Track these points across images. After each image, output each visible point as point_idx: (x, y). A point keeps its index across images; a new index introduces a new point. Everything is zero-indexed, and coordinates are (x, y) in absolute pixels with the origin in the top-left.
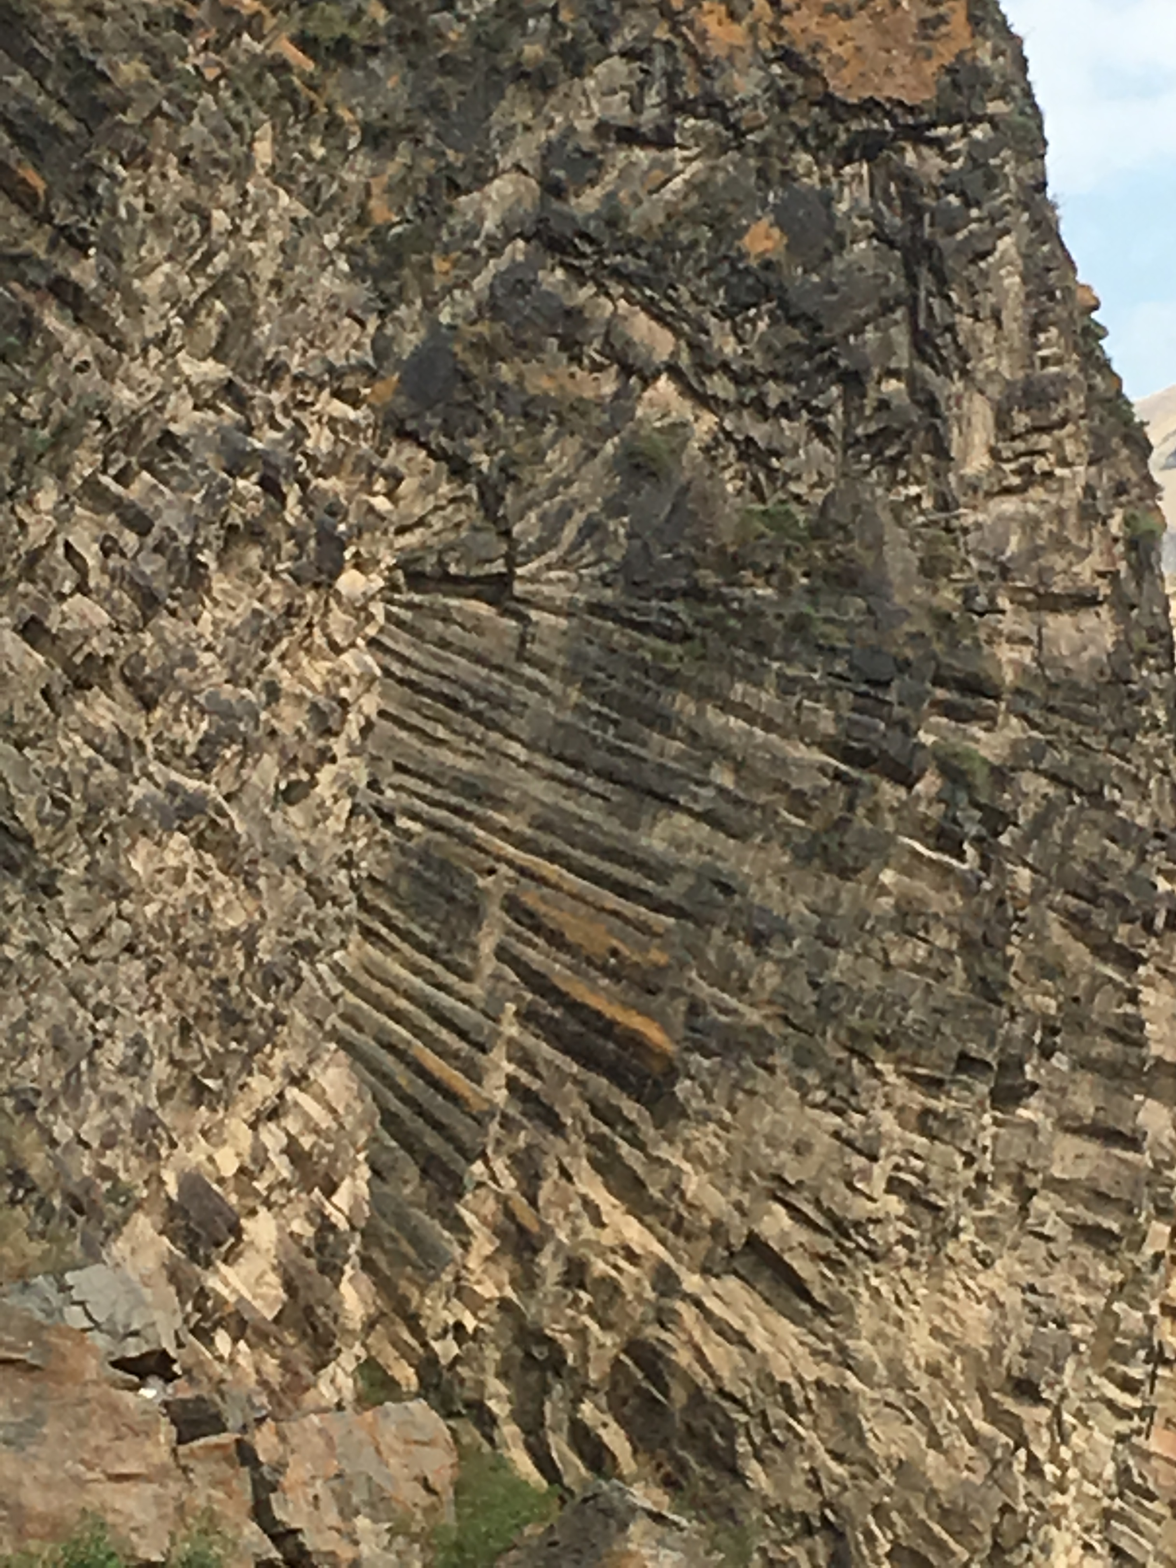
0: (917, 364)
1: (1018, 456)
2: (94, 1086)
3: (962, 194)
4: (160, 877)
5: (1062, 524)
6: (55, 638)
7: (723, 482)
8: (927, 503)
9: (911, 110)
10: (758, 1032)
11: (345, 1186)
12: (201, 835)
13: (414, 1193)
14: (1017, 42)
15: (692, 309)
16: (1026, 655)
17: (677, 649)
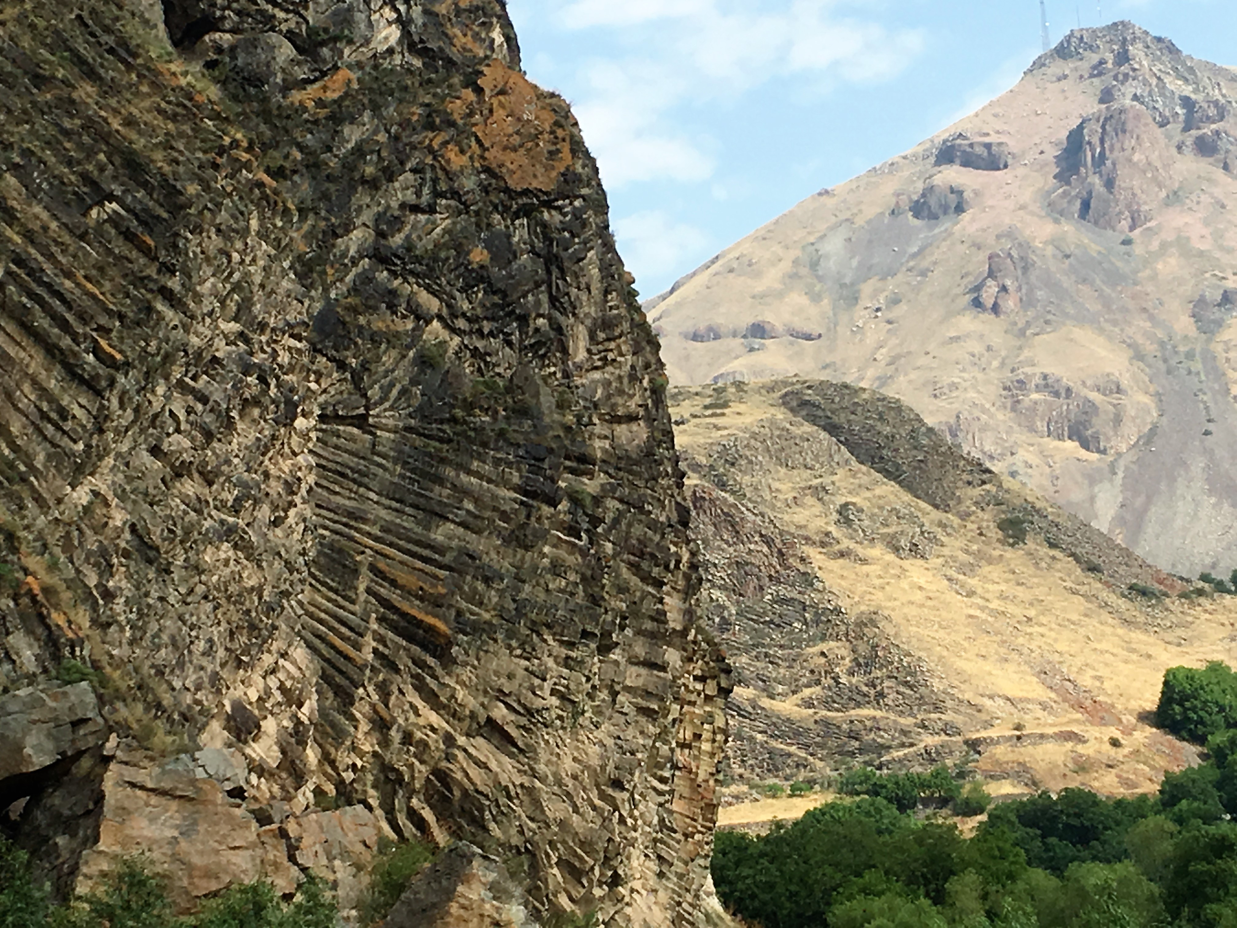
0: (552, 311)
1: (600, 352)
2: (191, 662)
3: (571, 232)
4: (218, 564)
5: (621, 383)
6: (166, 454)
7: (464, 368)
8: (559, 375)
9: (546, 193)
10: (488, 623)
11: (307, 704)
12: (236, 544)
13: (332, 703)
14: (593, 160)
15: (448, 288)
16: (607, 444)
17: (445, 447)
